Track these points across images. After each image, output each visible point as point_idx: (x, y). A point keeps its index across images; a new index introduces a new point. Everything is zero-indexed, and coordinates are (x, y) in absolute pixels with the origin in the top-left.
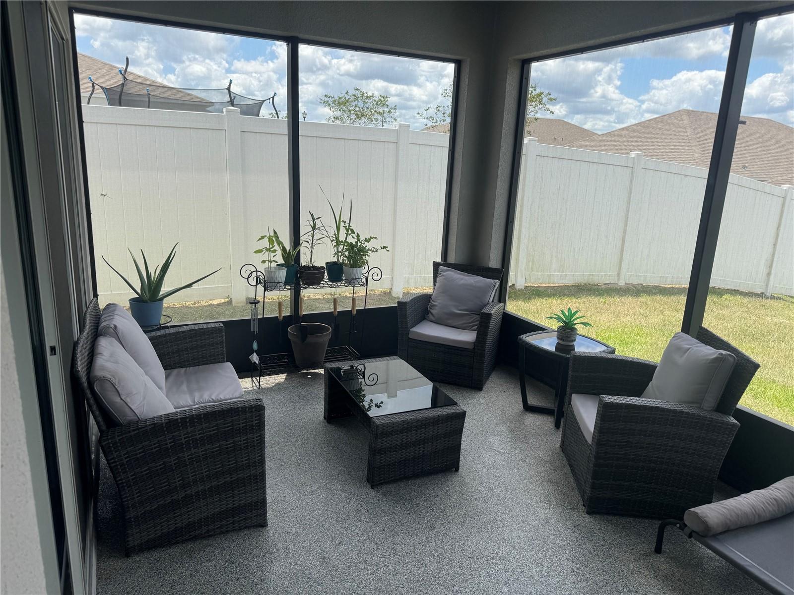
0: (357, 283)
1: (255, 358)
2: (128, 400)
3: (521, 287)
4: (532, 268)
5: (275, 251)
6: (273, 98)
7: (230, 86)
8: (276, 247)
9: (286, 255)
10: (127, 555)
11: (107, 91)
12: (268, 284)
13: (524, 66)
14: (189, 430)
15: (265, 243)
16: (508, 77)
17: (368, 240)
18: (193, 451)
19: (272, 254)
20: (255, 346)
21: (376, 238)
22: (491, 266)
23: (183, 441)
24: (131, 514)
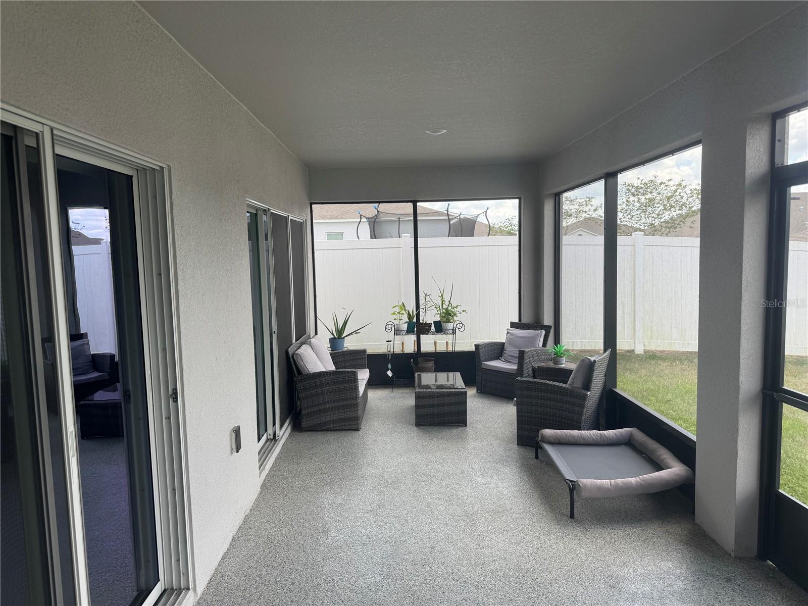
0: (449, 332)
1: (390, 373)
2: (306, 364)
3: (639, 353)
4: (651, 337)
5: (403, 314)
6: (486, 211)
7: (448, 208)
8: (403, 312)
9: (410, 317)
10: (302, 432)
11: (368, 218)
12: (397, 332)
13: (557, 196)
14: (326, 378)
15: (397, 309)
16: (545, 205)
17: (457, 307)
18: (328, 388)
19: (401, 315)
20: (390, 366)
21: (460, 305)
22: (545, 324)
23: (324, 382)
24: (304, 412)
